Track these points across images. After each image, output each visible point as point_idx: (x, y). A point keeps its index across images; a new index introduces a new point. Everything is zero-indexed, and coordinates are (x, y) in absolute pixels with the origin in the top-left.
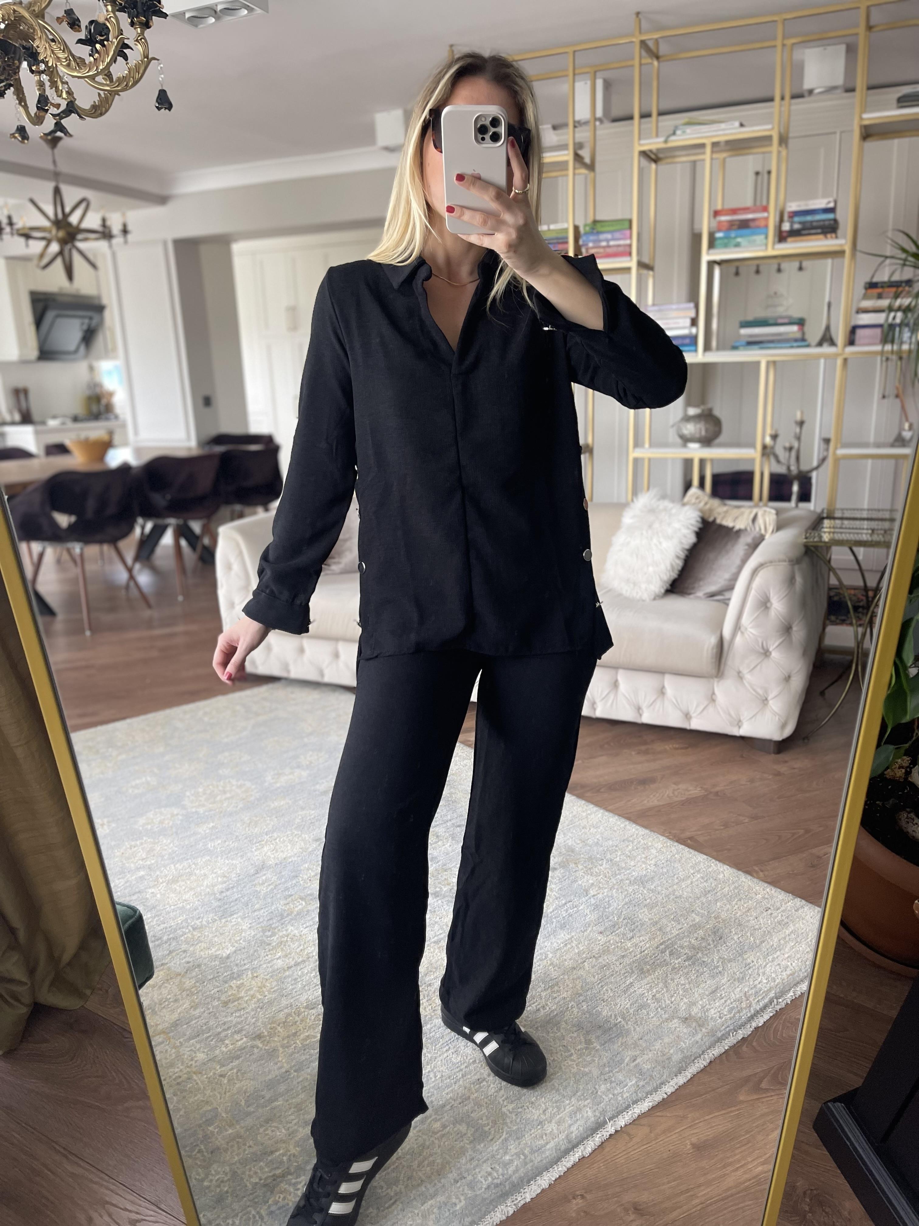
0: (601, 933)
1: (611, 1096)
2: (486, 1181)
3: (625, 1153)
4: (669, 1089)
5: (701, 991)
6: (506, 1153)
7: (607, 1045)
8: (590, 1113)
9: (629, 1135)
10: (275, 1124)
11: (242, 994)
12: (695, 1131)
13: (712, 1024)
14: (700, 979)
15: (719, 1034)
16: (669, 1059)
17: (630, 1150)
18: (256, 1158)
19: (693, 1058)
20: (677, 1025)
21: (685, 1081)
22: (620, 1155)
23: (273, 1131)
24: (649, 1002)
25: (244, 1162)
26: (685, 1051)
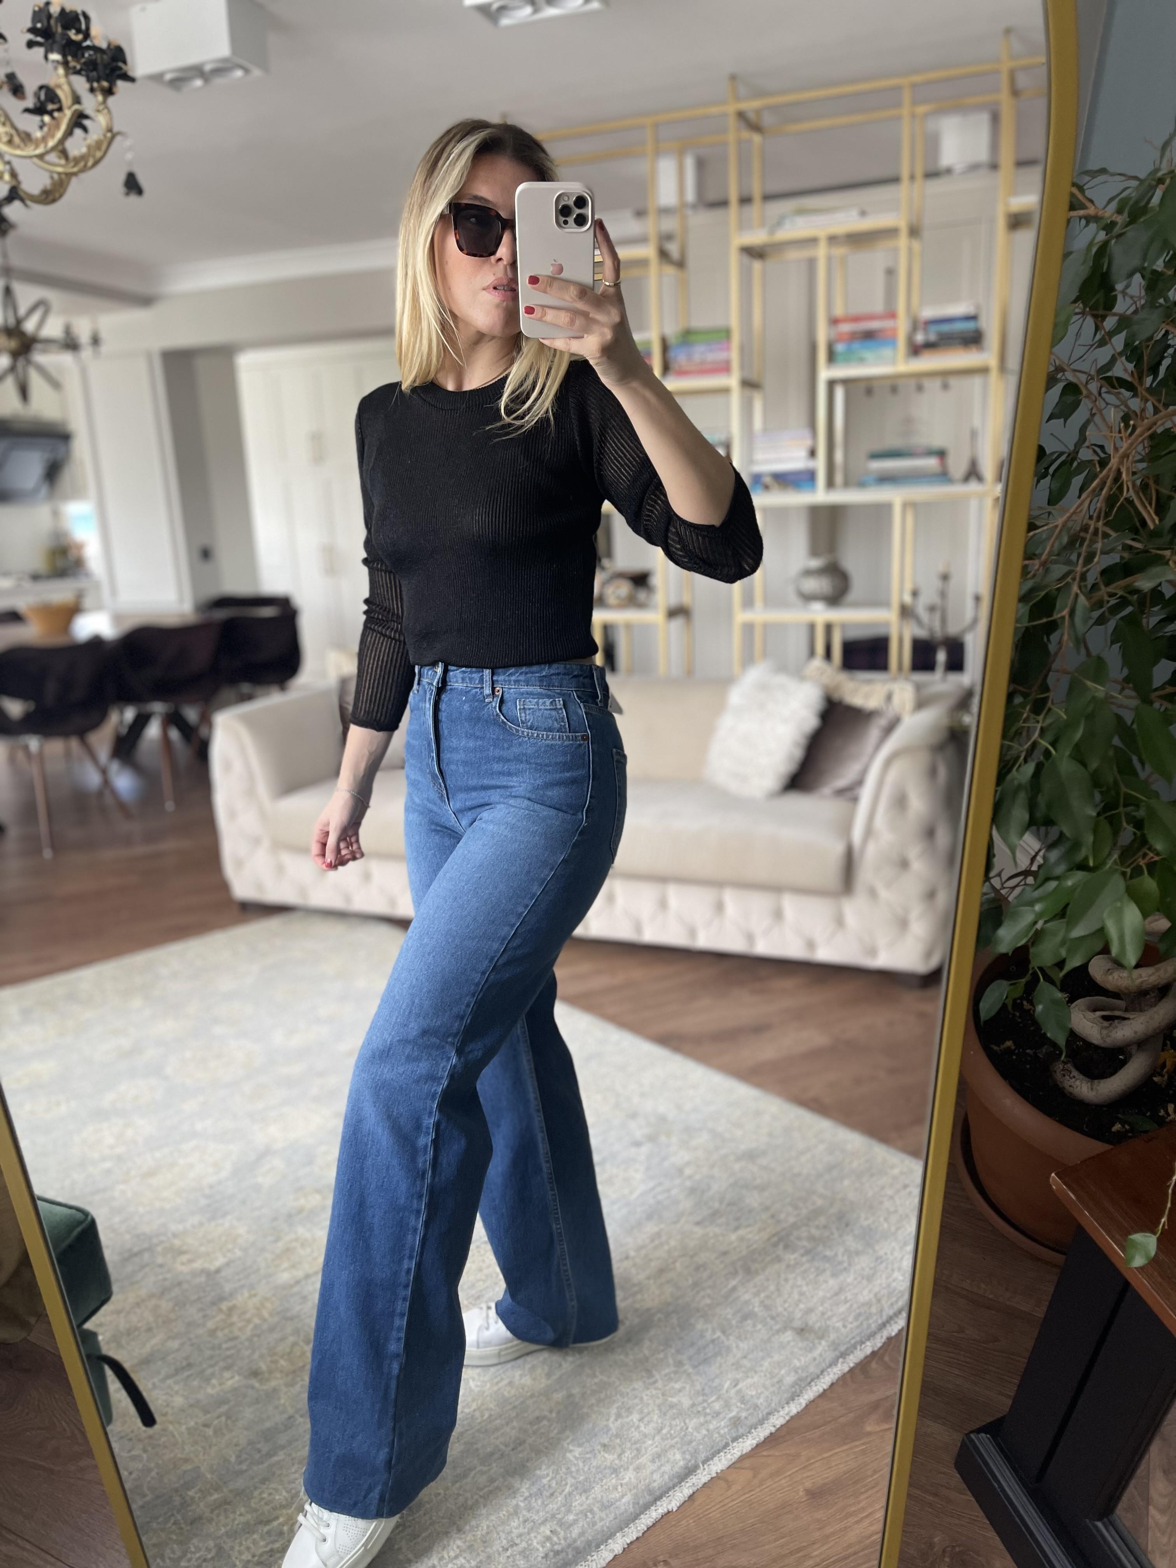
0: (698, 1223)
1: (704, 1432)
2: (543, 1547)
3: (722, 1504)
4: (778, 1420)
5: (821, 1294)
6: (569, 1511)
7: (701, 1367)
8: (678, 1456)
9: (727, 1481)
10: (272, 1485)
11: (235, 1318)
12: (809, 1474)
13: (833, 1336)
14: (821, 1278)
15: (843, 1348)
16: (780, 1381)
17: (727, 1501)
18: (248, 1529)
19: (809, 1380)
20: (790, 1338)
21: (799, 1409)
22: (714, 1509)
23: (270, 1494)
24: (756, 1309)
25: (233, 1535)
26: (800, 1371)
